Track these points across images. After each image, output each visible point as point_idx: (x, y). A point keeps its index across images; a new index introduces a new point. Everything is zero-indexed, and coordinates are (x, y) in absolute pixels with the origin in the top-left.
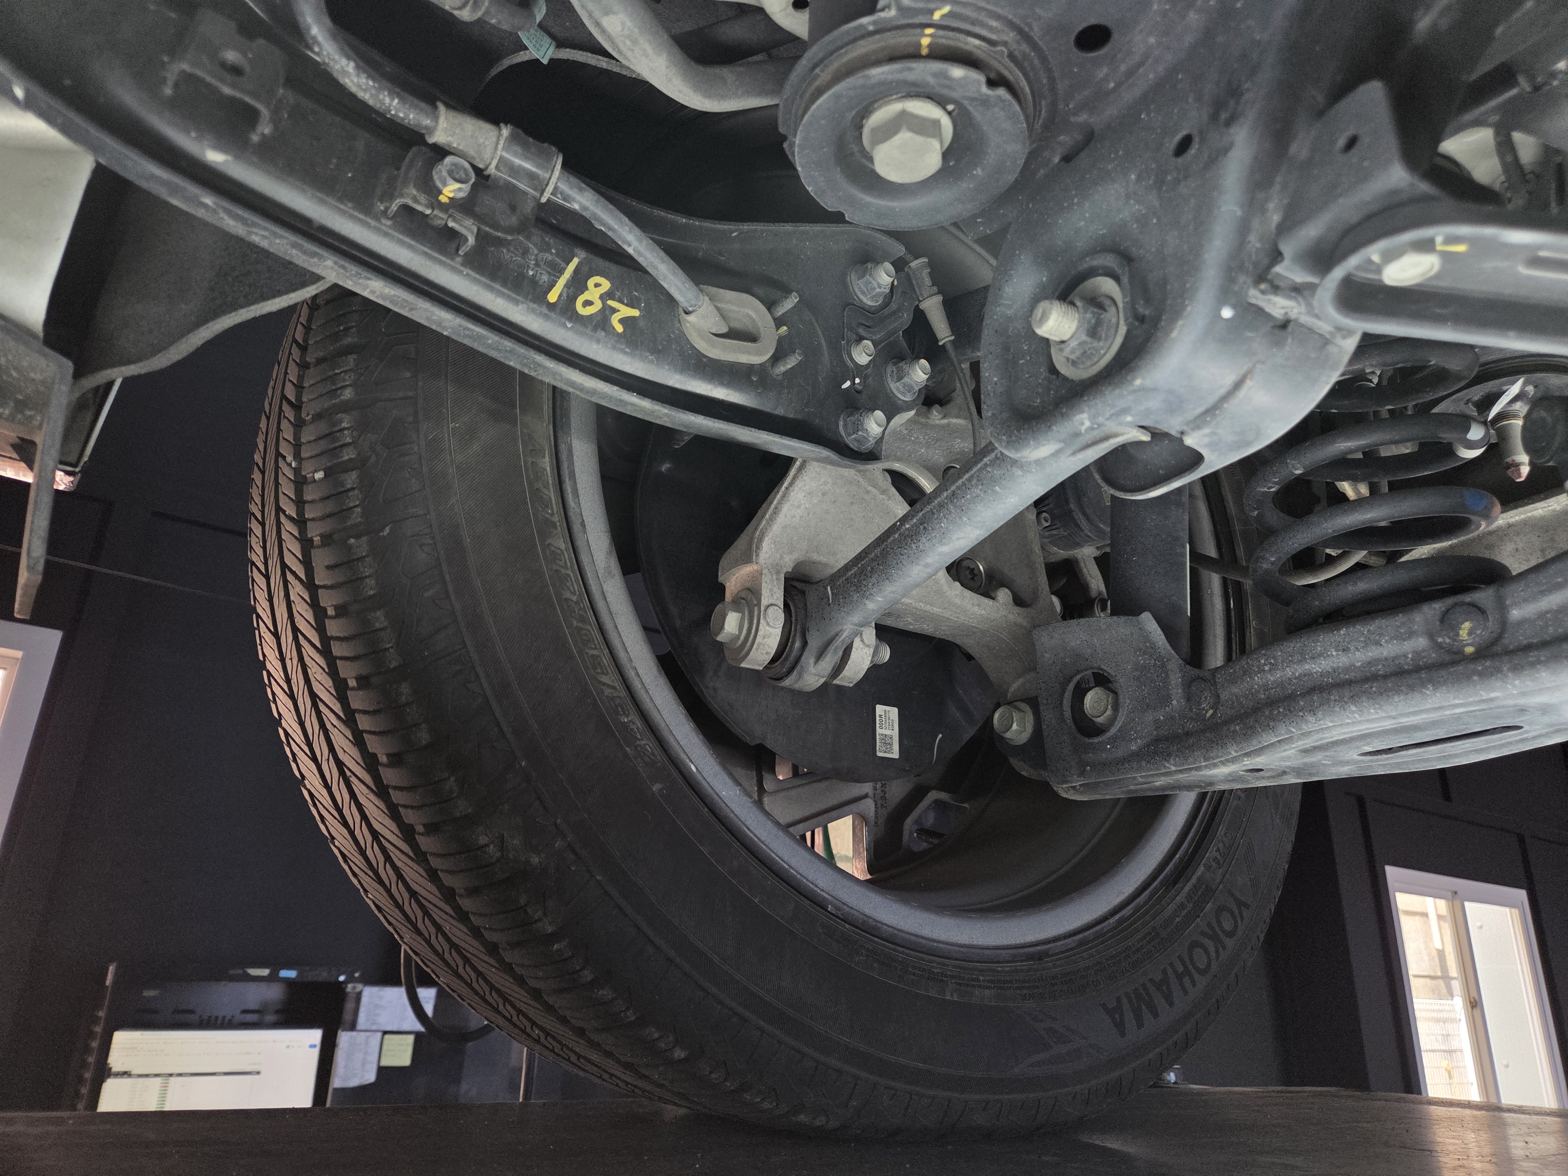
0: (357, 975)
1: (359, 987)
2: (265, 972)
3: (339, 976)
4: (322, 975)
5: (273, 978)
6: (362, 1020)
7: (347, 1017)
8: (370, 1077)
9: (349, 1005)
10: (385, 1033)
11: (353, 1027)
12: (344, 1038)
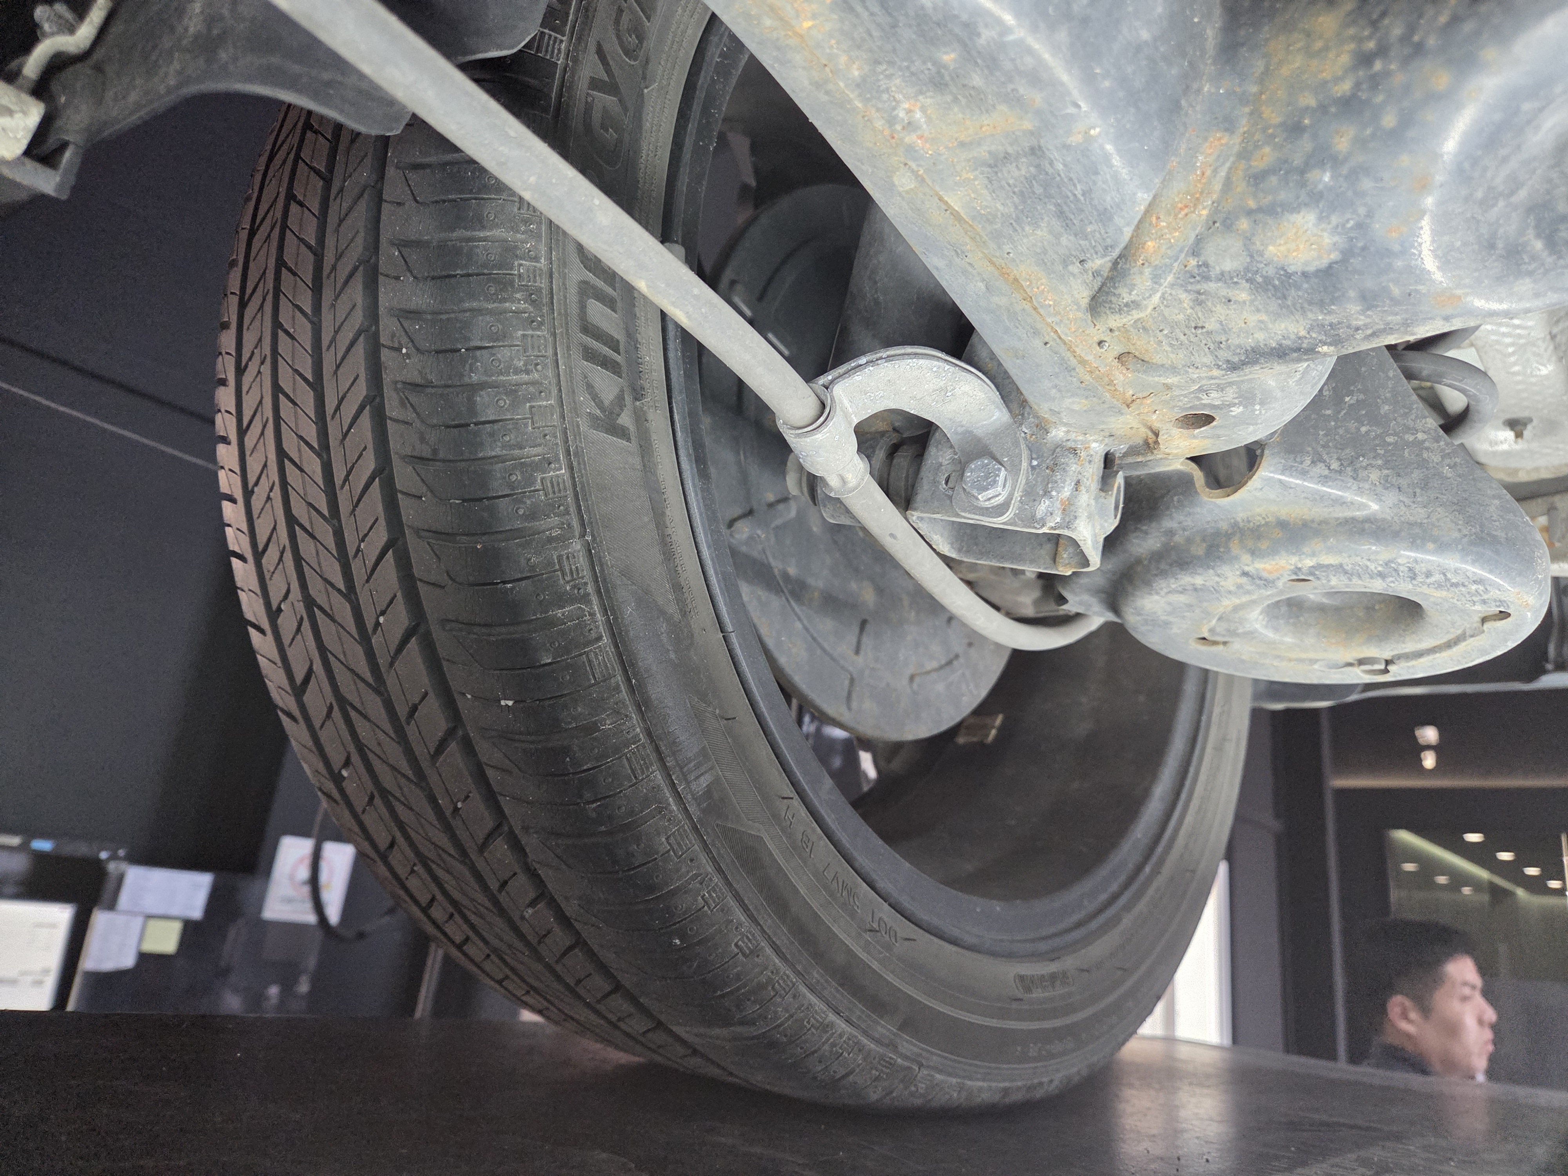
0: (121, 853)
1: (124, 866)
2: (15, 841)
3: (99, 851)
4: (82, 849)
5: (24, 847)
6: (124, 899)
7: (106, 896)
8: (128, 961)
9: (110, 886)
10: (149, 917)
11: (112, 906)
12: (100, 919)
